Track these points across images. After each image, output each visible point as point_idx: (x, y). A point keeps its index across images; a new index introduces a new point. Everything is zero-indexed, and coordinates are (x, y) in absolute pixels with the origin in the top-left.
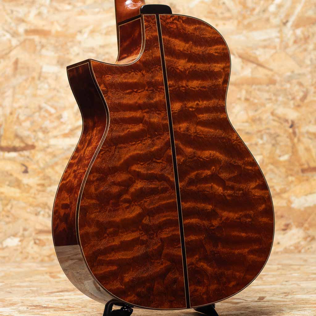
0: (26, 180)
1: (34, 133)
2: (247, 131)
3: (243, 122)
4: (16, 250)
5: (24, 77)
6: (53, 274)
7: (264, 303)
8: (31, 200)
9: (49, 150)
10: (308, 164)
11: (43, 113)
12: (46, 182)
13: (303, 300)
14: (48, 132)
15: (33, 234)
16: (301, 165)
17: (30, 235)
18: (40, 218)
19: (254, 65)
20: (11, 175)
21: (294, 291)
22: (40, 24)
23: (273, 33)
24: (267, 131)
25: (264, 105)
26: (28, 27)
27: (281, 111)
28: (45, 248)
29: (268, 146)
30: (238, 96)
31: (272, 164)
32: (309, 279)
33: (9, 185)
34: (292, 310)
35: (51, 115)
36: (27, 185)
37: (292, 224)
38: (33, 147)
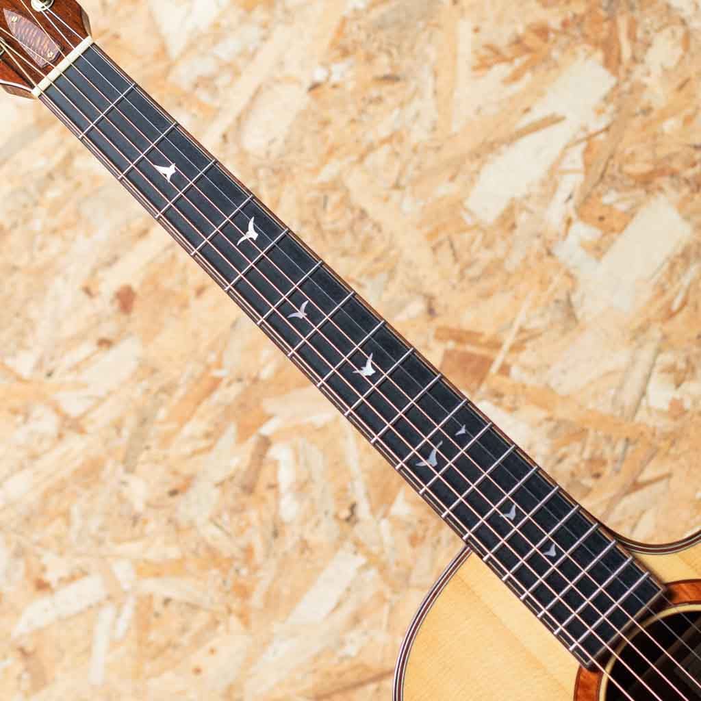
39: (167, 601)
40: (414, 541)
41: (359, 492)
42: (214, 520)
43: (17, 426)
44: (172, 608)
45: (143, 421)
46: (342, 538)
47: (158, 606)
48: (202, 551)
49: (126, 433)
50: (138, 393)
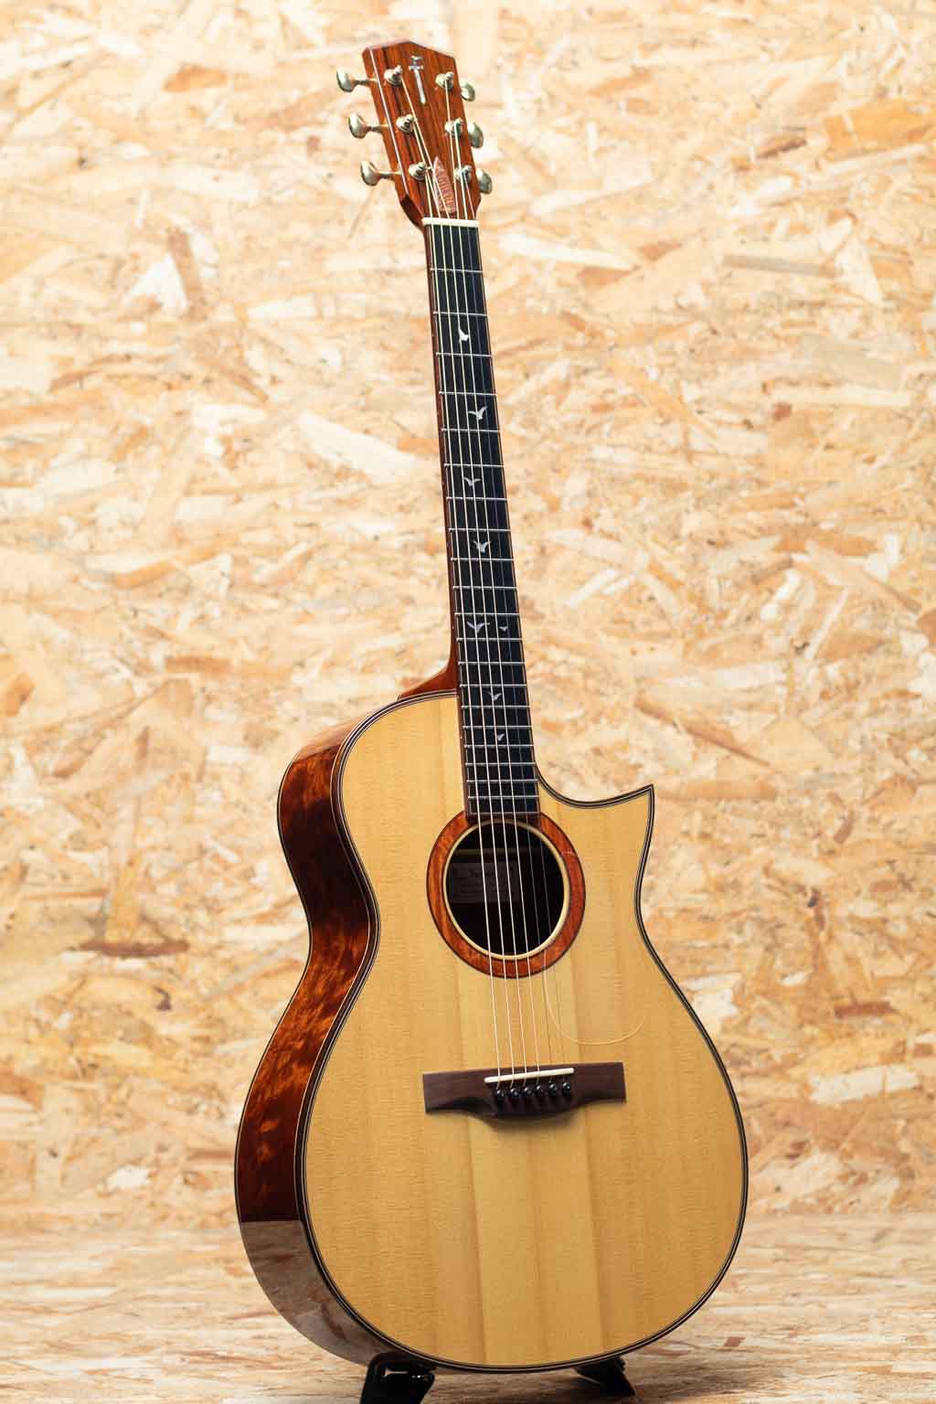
0: (165, 1027)
1: (186, 913)
2: (705, 912)
3: (695, 892)
4: (140, 1198)
5: (162, 775)
6: (232, 1265)
7: (738, 1354)
8: (176, 1075)
9: (223, 954)
10: (852, 996)
11: (207, 863)
12: (215, 1033)
13: (833, 1350)
14: (220, 911)
15: (182, 1160)
16: (837, 997)
17: (174, 1163)
18: (198, 1119)
19: (725, 752)
20: (129, 1014)
21: (812, 1322)
22: (203, 643)
23: (770, 673)
24: (754, 914)
25: (746, 850)
26: (175, 651)
27: (787, 865)
28: (210, 1193)
29: (757, 951)
30: (684, 828)
31: (764, 994)
32: (849, 1291)
33: (122, 1039)
34: (804, 1377)
35: (227, 867)
36: (169, 1039)
37: (812, 1141)
38: (183, 946)
39: (651, 599)
40: (824, 695)
41: (818, 638)
42: (721, 579)
43: (655, 423)
44: (651, 606)
45: (731, 487)
46: (782, 656)
47: (644, 597)
48: (697, 589)
49: (714, 484)
50: (741, 469)
